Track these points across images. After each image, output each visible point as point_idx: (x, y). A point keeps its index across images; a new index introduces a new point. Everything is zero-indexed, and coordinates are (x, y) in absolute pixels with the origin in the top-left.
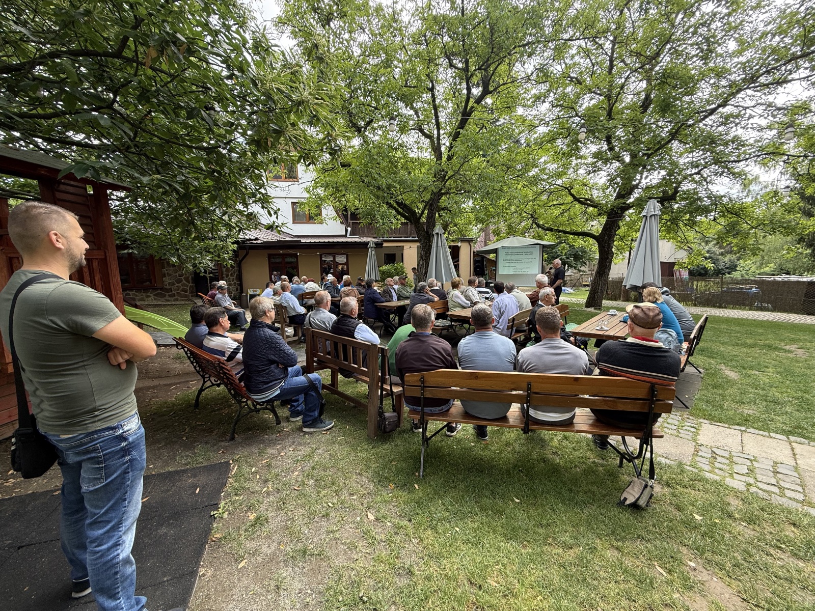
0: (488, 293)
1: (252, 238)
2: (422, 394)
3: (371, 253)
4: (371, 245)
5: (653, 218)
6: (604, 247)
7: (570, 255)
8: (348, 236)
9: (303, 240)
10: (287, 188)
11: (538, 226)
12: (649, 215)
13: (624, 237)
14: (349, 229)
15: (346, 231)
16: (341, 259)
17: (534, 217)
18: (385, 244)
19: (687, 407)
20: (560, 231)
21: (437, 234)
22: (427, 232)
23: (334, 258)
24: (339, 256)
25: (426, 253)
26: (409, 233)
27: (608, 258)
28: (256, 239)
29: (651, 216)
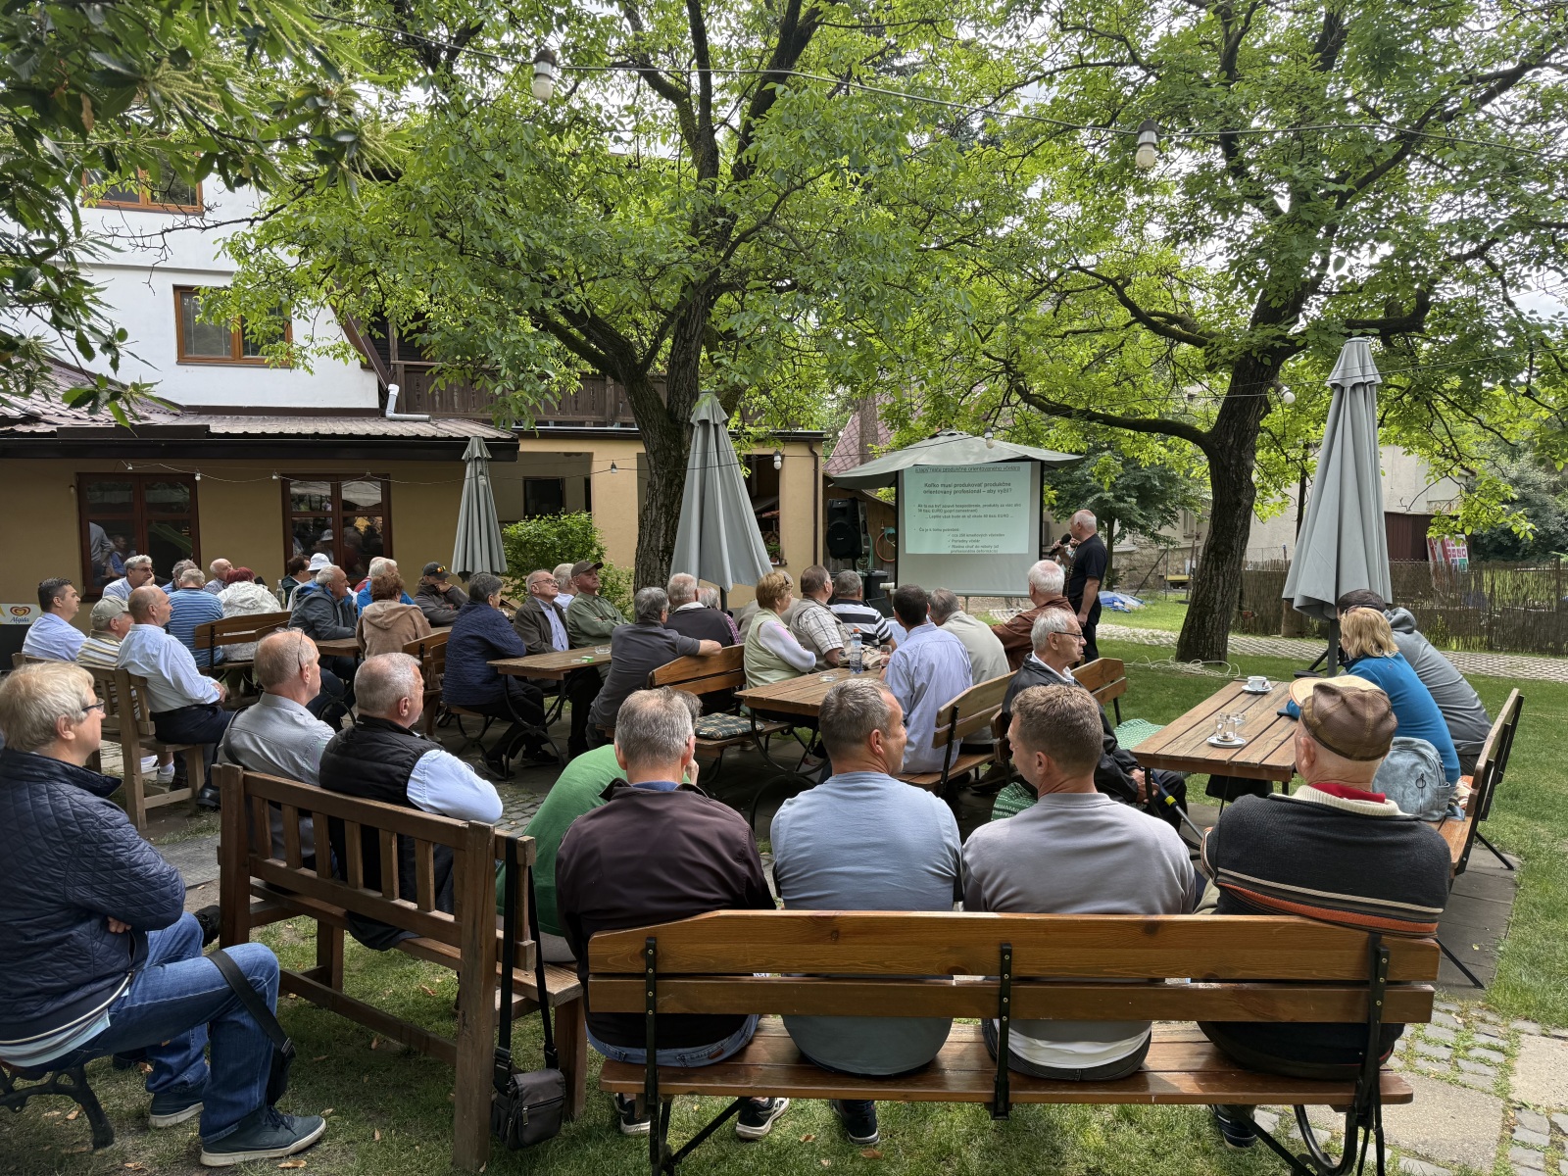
0: (871, 620)
1: (14, 413)
2: (651, 1003)
3: (475, 480)
4: (475, 450)
5: (1360, 392)
6: (1226, 469)
7: (1127, 487)
8: (390, 413)
9: (219, 426)
10: (158, 241)
11: (1028, 398)
12: (1348, 384)
13: (1284, 436)
14: (394, 389)
15: (383, 395)
16: (364, 493)
17: (1012, 371)
18: (526, 447)
19: (1478, 985)
20: (1093, 417)
21: (705, 423)
22: (671, 414)
23: (336, 491)
24: (355, 485)
25: (669, 484)
26: (609, 410)
27: (1239, 504)
28: (31, 418)
29: (1354, 387)
